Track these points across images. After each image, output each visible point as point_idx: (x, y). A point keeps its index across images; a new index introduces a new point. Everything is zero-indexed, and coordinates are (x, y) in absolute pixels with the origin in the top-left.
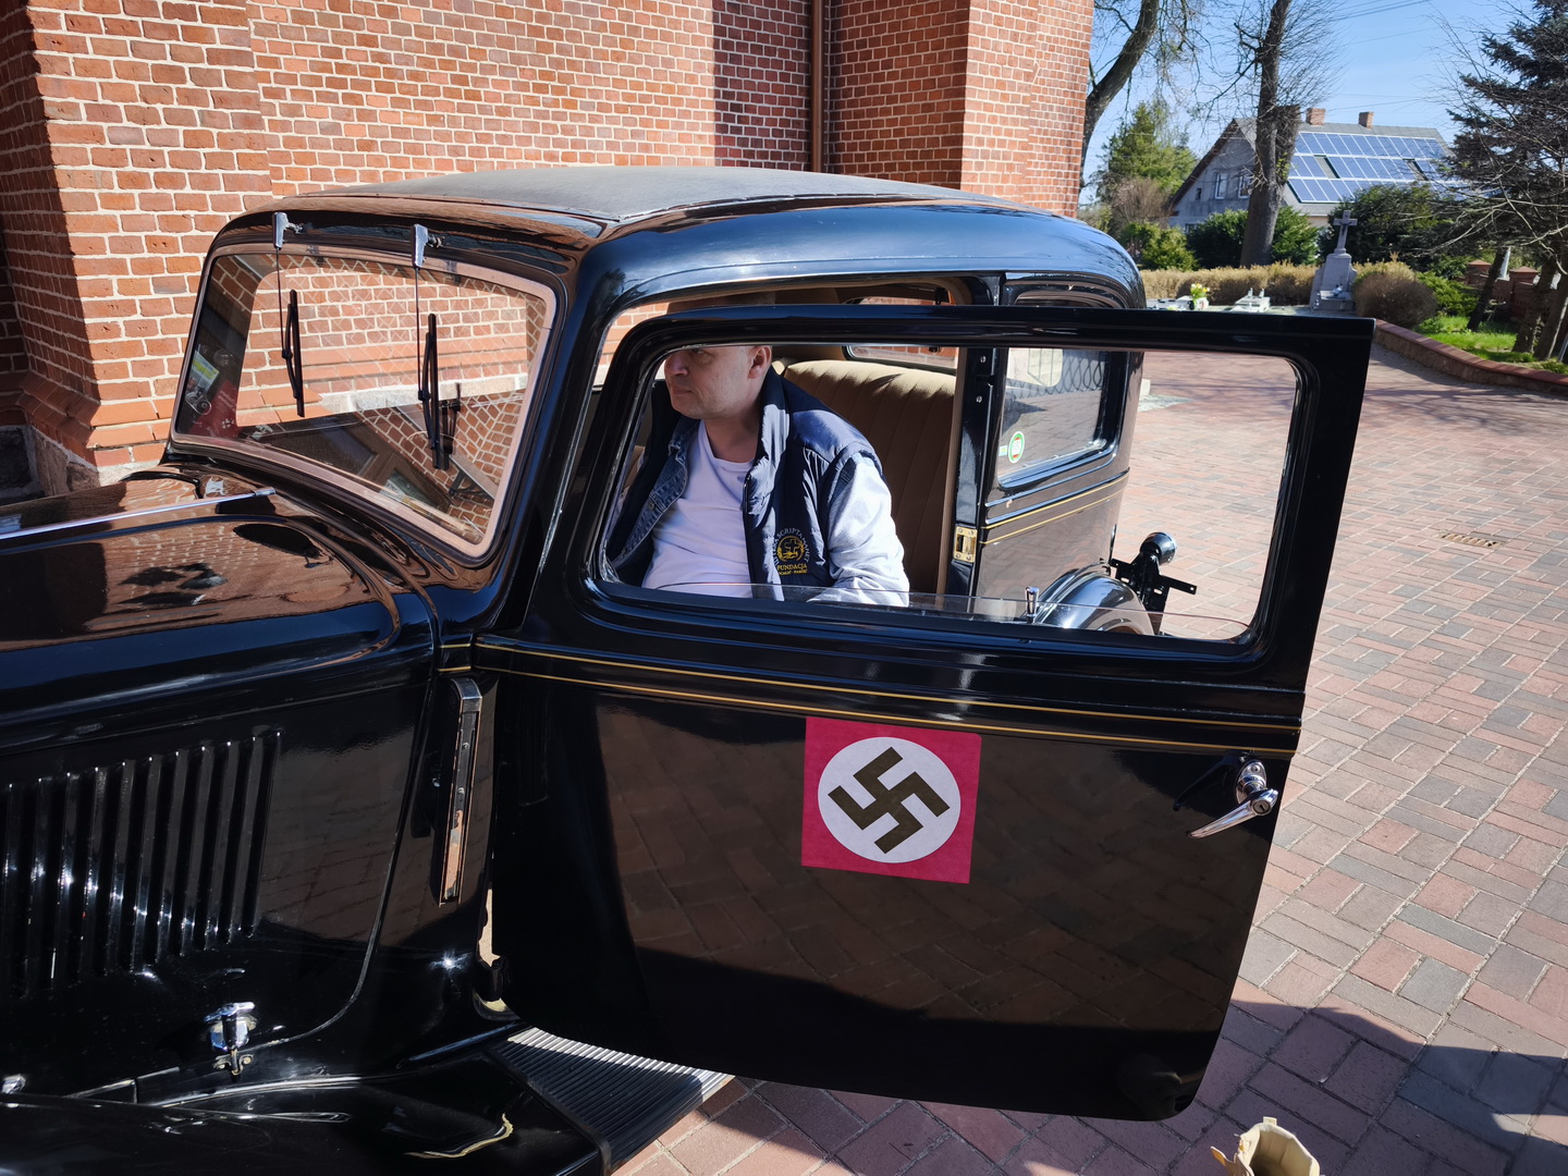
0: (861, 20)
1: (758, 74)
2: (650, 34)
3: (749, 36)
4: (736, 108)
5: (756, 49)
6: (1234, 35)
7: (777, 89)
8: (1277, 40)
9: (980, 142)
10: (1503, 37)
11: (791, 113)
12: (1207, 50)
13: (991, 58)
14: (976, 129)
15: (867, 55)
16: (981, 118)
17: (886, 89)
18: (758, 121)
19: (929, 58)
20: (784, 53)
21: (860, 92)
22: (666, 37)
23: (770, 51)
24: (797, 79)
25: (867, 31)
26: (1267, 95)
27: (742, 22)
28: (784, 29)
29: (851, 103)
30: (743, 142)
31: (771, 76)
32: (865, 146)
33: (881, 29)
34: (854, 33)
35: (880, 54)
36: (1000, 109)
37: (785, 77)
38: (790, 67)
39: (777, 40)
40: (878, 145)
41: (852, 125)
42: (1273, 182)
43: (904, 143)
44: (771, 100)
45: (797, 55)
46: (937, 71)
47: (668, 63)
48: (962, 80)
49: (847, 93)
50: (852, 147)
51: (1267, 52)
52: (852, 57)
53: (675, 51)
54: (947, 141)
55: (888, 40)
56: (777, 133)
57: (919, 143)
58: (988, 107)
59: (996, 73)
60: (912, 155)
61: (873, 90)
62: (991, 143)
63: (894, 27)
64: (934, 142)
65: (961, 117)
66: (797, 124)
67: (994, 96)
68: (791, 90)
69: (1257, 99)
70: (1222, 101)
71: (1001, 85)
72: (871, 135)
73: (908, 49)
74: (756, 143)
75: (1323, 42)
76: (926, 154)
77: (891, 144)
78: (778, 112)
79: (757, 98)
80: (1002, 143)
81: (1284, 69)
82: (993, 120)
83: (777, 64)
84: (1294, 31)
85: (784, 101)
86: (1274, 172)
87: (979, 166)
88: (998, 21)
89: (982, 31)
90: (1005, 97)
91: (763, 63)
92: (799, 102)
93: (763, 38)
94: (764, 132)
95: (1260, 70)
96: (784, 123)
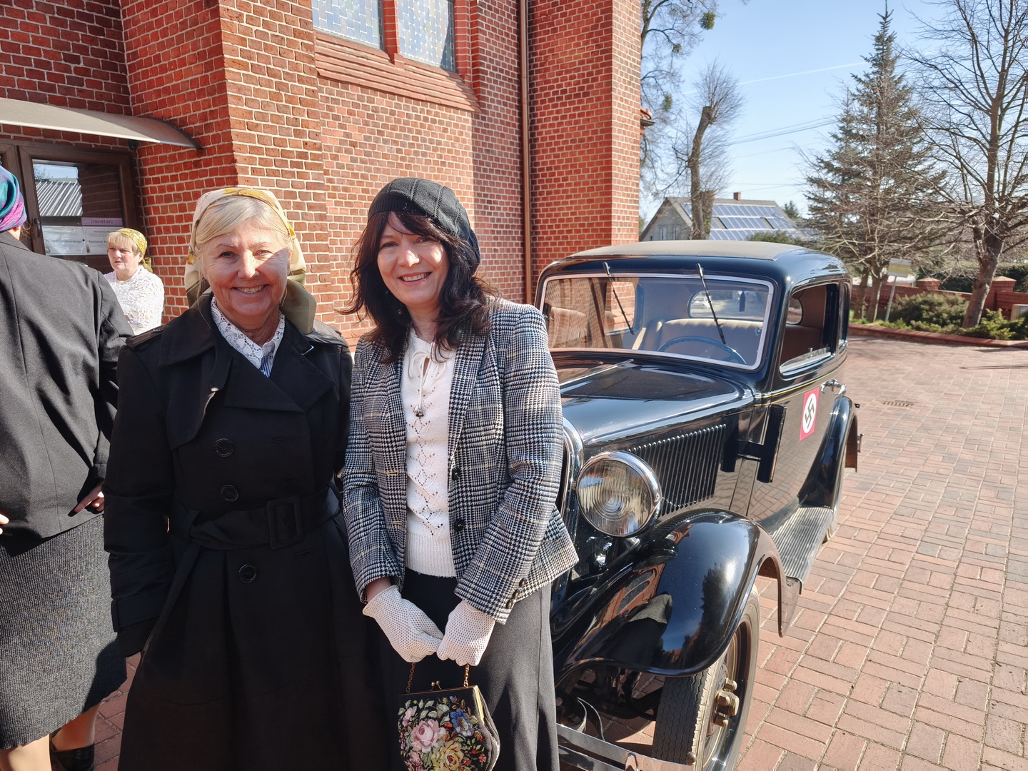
0: (548, 157)
1: (498, 185)
2: (451, 165)
3: (494, 165)
4: (489, 202)
5: (498, 172)
6: (672, 153)
7: (507, 192)
8: (698, 156)
9: (619, 218)
10: (827, 158)
11: (514, 204)
12: (659, 162)
13: (622, 176)
14: (617, 212)
15: (553, 174)
16: (619, 206)
17: (565, 191)
18: (499, 209)
19: (590, 177)
20: (510, 174)
21: (549, 193)
22: (457, 166)
23: (504, 173)
24: (516, 187)
25: (552, 162)
26: (695, 185)
27: (491, 158)
28: (510, 162)
29: (544, 199)
30: (493, 220)
31: (505, 185)
32: (554, 221)
33: (561, 161)
34: (544, 163)
35: (560, 174)
36: (626, 201)
37: (510, 186)
38: (513, 180)
39: (507, 167)
40: (561, 220)
41: (545, 210)
42: (703, 233)
43: (577, 219)
44: (505, 197)
45: (516, 174)
46: (595, 182)
47: (458, 179)
48: (610, 187)
49: (541, 193)
50: (546, 221)
51: (693, 162)
52: (544, 175)
53: (462, 173)
54: (602, 218)
55: (565, 167)
56: (508, 215)
57: (586, 219)
58: (621, 200)
59: (624, 184)
60: (583, 225)
61: (557, 192)
62: (624, 218)
63: (568, 161)
64: (595, 218)
65: (610, 205)
66: (517, 210)
67: (624, 195)
68: (513, 192)
69: (690, 187)
70: (670, 189)
71: (627, 189)
72: (557, 215)
73: (577, 172)
74: (499, 220)
75: (723, 157)
76: (591, 225)
77: (569, 220)
78: (508, 204)
79: (498, 197)
80: (628, 218)
81: (702, 170)
82: (624, 206)
83: (507, 179)
84: (706, 151)
85: (511, 198)
86: (703, 227)
87: (619, 230)
88: (624, 158)
89: (617, 163)
90: (628, 195)
91: (501, 179)
92: (517, 198)
93: (501, 166)
94: (502, 214)
95: (690, 172)
96: (511, 209)
